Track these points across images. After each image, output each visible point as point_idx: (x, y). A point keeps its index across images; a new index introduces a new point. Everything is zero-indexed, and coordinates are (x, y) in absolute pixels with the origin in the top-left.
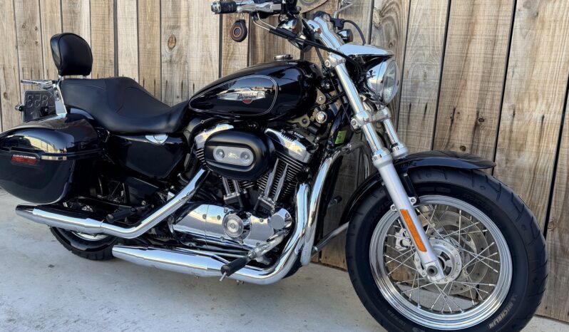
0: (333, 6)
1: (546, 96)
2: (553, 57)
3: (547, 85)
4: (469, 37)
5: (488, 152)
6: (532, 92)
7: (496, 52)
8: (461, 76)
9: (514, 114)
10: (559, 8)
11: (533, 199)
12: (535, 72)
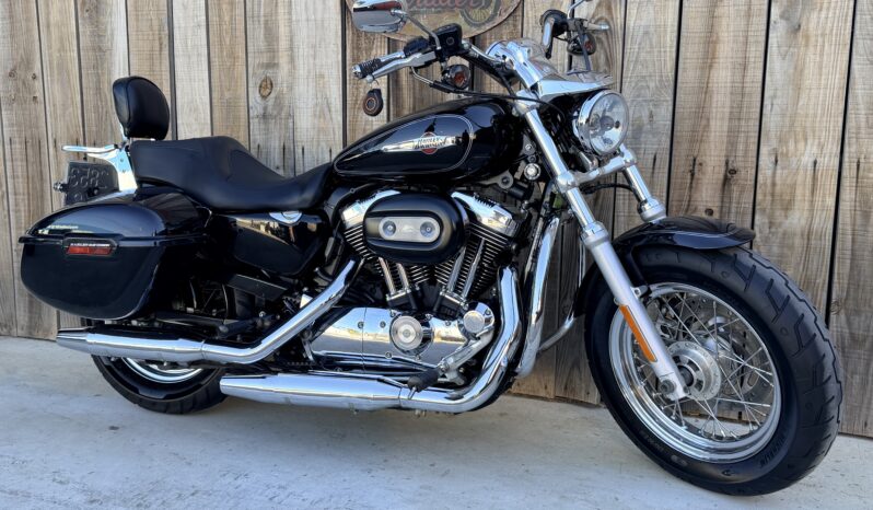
0: (515, 26)
1: (817, 134)
2: (823, 82)
3: (818, 119)
4: (709, 60)
5: (744, 214)
6: (798, 129)
7: (748, 79)
8: (701, 113)
9: (776, 161)
10: (827, 18)
11: (809, 273)
12: (801, 103)
